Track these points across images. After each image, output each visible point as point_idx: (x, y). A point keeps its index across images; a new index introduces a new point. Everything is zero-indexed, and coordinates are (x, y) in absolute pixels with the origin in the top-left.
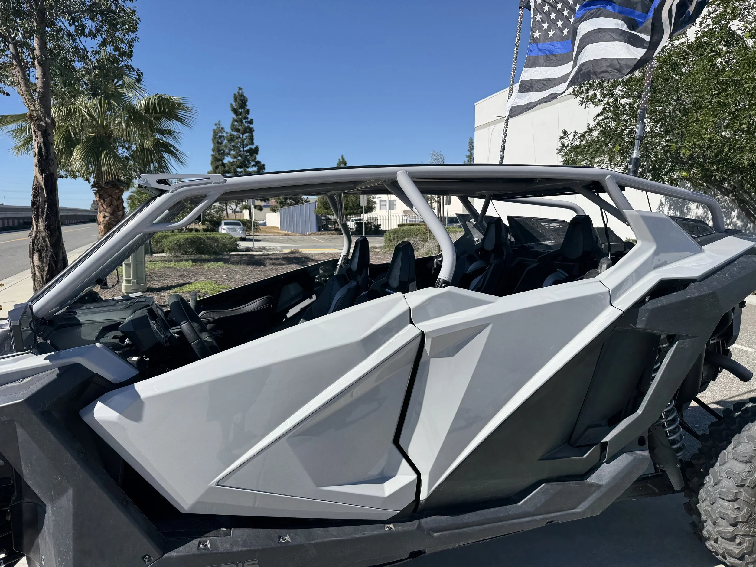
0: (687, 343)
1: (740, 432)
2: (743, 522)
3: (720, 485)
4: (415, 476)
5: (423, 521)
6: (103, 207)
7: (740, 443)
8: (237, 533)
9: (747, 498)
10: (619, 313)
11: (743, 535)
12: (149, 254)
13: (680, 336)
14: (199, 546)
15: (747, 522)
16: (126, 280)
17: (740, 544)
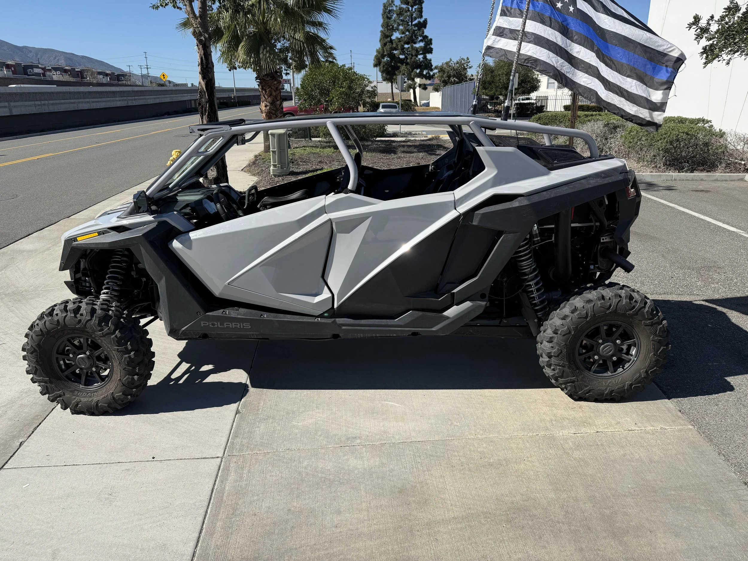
0: (510, 236)
1: (568, 301)
2: (555, 357)
3: (546, 332)
4: (330, 295)
5: (337, 319)
6: (264, 97)
7: (564, 307)
8: (242, 310)
9: (558, 341)
10: (458, 214)
11: (555, 365)
12: (307, 138)
13: (505, 231)
14: (223, 312)
15: (558, 356)
16: (273, 165)
17: (554, 370)
